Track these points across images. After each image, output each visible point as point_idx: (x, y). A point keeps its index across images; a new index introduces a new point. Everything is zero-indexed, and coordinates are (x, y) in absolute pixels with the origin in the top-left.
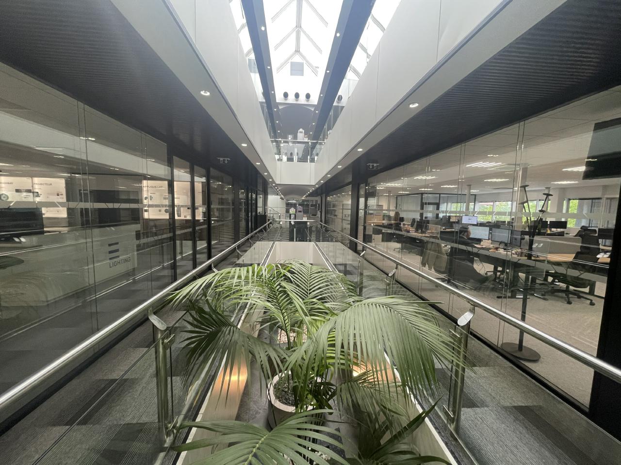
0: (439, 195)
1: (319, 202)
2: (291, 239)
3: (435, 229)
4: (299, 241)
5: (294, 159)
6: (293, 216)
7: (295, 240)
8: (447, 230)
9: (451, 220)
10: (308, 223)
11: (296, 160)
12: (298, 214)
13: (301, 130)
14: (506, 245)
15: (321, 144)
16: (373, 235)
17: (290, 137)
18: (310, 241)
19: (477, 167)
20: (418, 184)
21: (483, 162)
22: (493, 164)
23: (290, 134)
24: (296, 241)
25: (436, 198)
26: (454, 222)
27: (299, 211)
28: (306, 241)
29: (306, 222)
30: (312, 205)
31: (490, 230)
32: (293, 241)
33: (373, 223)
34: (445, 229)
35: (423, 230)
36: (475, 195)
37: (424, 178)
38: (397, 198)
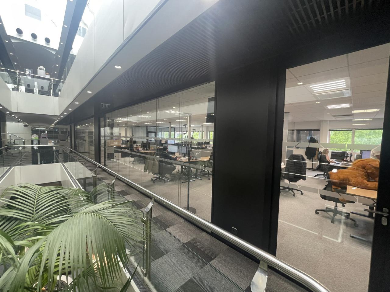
0: (156, 127)
1: (69, 130)
2: (35, 162)
3: (153, 148)
4: (45, 163)
5: (35, 91)
6: (35, 142)
7: (39, 163)
8: (160, 148)
9: (162, 142)
10: (54, 148)
11: (36, 92)
12: (42, 140)
13: (42, 67)
14: (185, 154)
15: (63, 83)
16: (115, 154)
17: (28, 71)
18: (57, 162)
19: (170, 113)
20: (143, 120)
21: (173, 111)
22: (177, 112)
23: (28, 68)
24: (41, 163)
25: (155, 129)
26: (164, 143)
27: (43, 138)
28: (53, 163)
29: (52, 147)
30: (62, 132)
31: (178, 147)
32: (37, 164)
33: (115, 145)
34: (159, 147)
35: (147, 148)
36: (175, 128)
37: (145, 117)
38: (132, 128)
